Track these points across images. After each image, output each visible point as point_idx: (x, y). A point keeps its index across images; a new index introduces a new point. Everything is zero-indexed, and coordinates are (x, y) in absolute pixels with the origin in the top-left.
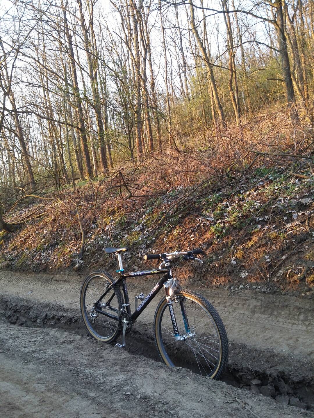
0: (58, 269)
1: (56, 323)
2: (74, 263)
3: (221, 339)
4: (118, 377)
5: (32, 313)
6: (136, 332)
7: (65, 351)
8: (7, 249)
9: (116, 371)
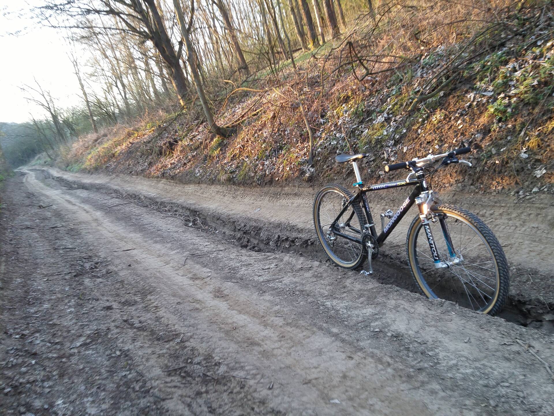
0: (286, 180)
1: (291, 246)
2: (304, 172)
3: (498, 266)
4: (364, 311)
5: (263, 235)
6: (385, 256)
7: (302, 279)
8: (225, 158)
9: (362, 303)
